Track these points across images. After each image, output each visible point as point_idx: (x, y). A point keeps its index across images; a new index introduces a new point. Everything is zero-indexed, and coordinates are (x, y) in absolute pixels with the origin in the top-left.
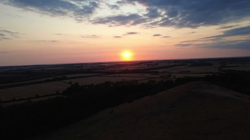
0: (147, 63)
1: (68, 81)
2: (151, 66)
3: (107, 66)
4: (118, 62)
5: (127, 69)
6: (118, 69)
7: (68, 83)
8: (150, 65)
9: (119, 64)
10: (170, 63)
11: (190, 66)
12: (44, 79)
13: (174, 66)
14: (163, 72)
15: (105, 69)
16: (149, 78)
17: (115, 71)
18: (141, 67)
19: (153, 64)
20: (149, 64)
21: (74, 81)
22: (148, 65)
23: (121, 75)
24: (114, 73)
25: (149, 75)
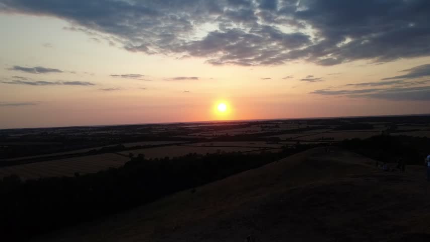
0: (261, 124)
1: (126, 153)
2: (267, 129)
3: (193, 129)
4: (212, 123)
5: (227, 134)
6: (211, 135)
7: (126, 156)
8: (266, 127)
9: (214, 125)
10: (300, 124)
11: (335, 129)
12: (87, 150)
13: (308, 129)
14: (288, 140)
15: (189, 135)
16: (262, 149)
17: (206, 137)
18: (250, 131)
19: (271, 125)
20: (264, 125)
21: (136, 154)
22: (262, 127)
23: (215, 143)
24: (203, 140)
25: (263, 144)
